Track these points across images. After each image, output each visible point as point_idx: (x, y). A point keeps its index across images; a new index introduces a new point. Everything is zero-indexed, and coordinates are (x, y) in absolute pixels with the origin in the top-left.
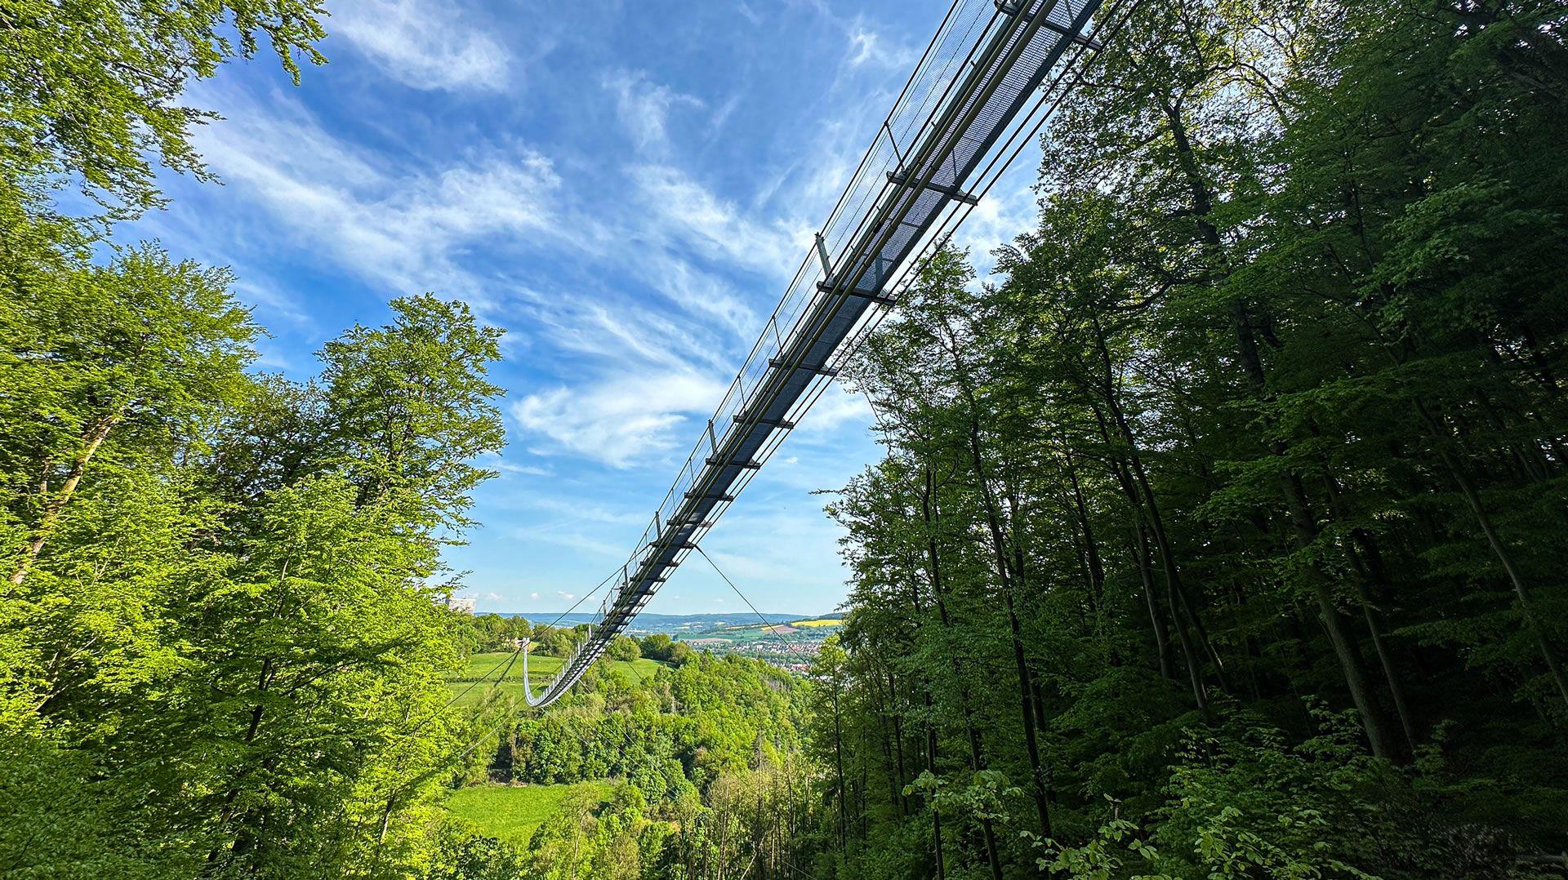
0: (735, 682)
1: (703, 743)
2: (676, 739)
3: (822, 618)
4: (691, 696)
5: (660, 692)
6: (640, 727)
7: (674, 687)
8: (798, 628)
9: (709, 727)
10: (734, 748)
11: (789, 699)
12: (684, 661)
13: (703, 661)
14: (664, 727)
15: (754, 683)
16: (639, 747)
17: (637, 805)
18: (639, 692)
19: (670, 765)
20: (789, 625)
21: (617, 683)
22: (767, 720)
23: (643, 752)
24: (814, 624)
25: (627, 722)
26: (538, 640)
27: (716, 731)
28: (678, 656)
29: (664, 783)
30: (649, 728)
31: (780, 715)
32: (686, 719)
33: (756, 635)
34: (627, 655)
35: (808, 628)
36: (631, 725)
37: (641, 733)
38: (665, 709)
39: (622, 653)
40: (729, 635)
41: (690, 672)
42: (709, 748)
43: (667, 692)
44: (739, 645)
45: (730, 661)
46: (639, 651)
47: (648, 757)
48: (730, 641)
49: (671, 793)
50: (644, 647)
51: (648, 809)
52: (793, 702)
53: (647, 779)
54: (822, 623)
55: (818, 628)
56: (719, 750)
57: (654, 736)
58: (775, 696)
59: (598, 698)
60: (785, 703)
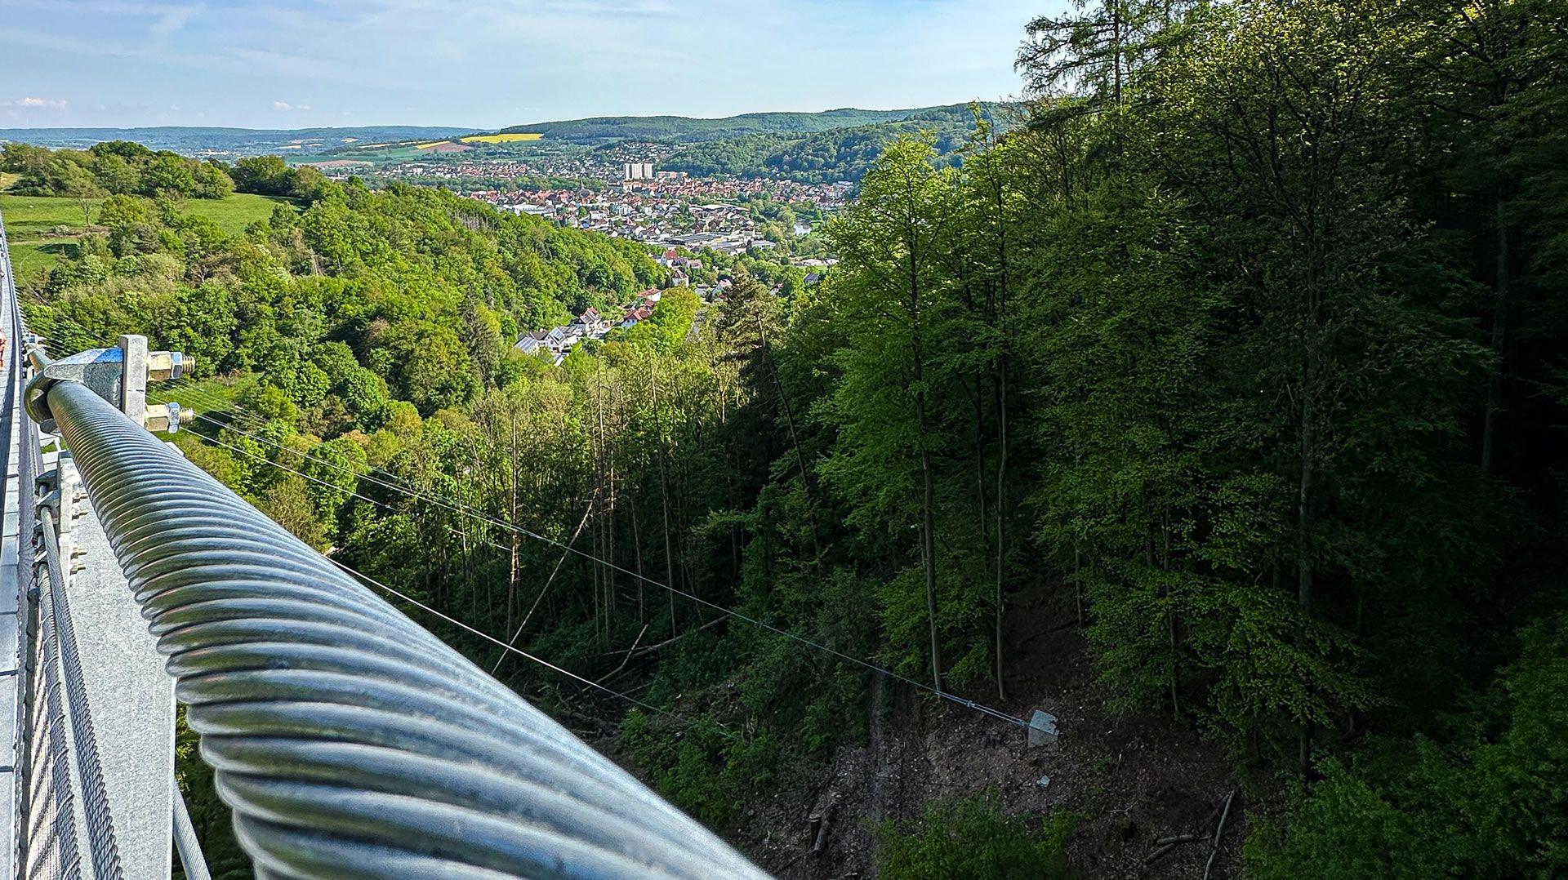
0: (410, 222)
1: (379, 314)
2: (331, 311)
3: (503, 132)
4: (342, 246)
5: (286, 243)
6: (262, 300)
7: (308, 235)
8: (472, 144)
9: (382, 288)
10: (430, 315)
11: (495, 241)
12: (317, 195)
13: (351, 194)
14: (306, 296)
15: (440, 219)
16: (267, 327)
17: (283, 413)
18: (248, 247)
19: (330, 352)
20: (456, 141)
21: (202, 234)
22: (469, 271)
23: (276, 334)
24: (494, 140)
25: (236, 294)
26: (19, 170)
27: (393, 294)
28: (304, 187)
29: (324, 376)
30: (278, 300)
31: (487, 263)
32: (341, 282)
33: (409, 154)
34: (210, 189)
35: (486, 144)
36: (244, 299)
37: (266, 309)
38: (299, 269)
39: (200, 188)
40: (368, 155)
41: (332, 213)
42: (391, 320)
43: (298, 243)
44: (385, 169)
45: (396, 192)
46: (230, 182)
47: (287, 341)
48: (371, 164)
49: (340, 389)
50: (235, 175)
51: (304, 414)
52: (501, 244)
53: (292, 374)
54: (505, 138)
55: (501, 145)
56: (407, 321)
57: (290, 311)
58: (477, 239)
59: (170, 262)
60: (492, 244)
